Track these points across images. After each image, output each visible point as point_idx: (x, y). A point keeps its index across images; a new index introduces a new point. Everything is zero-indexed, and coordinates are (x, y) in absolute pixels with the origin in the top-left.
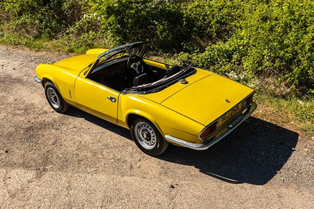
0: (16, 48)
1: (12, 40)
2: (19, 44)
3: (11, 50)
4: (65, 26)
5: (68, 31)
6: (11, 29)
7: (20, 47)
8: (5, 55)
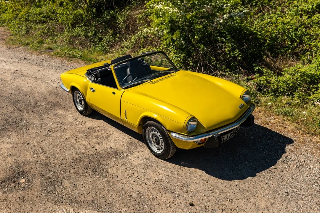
0: (71, 61)
1: (67, 53)
2: (74, 56)
3: (66, 63)
4: (119, 40)
5: (122, 45)
6: (65, 41)
7: (75, 60)
8: (61, 68)
